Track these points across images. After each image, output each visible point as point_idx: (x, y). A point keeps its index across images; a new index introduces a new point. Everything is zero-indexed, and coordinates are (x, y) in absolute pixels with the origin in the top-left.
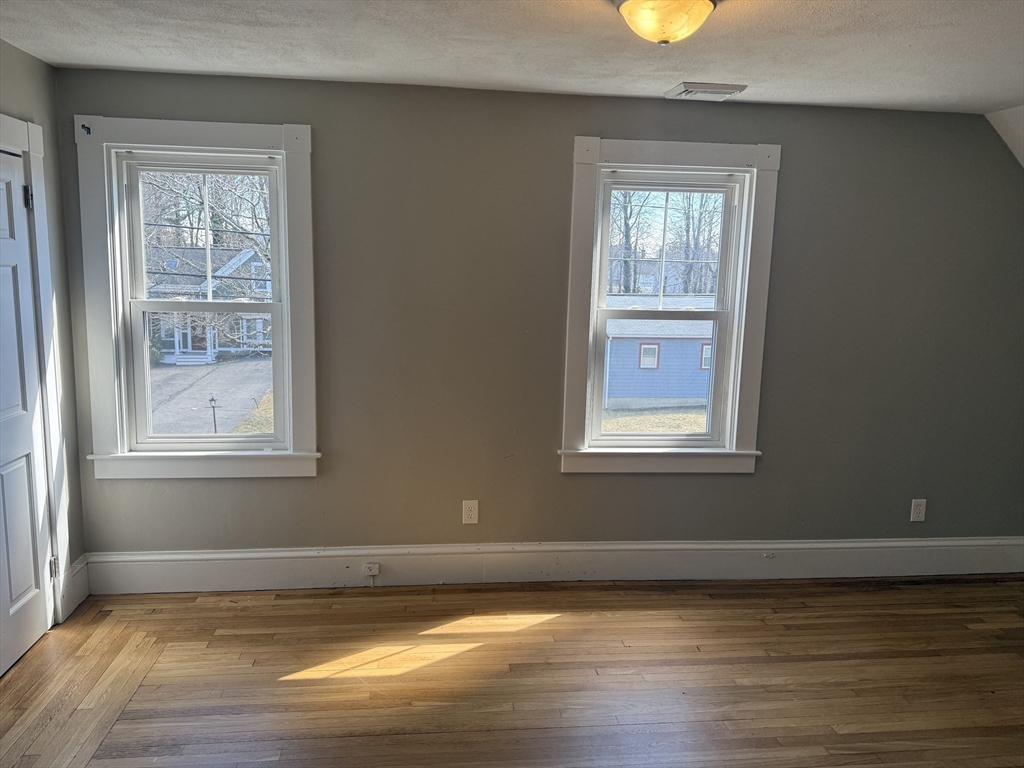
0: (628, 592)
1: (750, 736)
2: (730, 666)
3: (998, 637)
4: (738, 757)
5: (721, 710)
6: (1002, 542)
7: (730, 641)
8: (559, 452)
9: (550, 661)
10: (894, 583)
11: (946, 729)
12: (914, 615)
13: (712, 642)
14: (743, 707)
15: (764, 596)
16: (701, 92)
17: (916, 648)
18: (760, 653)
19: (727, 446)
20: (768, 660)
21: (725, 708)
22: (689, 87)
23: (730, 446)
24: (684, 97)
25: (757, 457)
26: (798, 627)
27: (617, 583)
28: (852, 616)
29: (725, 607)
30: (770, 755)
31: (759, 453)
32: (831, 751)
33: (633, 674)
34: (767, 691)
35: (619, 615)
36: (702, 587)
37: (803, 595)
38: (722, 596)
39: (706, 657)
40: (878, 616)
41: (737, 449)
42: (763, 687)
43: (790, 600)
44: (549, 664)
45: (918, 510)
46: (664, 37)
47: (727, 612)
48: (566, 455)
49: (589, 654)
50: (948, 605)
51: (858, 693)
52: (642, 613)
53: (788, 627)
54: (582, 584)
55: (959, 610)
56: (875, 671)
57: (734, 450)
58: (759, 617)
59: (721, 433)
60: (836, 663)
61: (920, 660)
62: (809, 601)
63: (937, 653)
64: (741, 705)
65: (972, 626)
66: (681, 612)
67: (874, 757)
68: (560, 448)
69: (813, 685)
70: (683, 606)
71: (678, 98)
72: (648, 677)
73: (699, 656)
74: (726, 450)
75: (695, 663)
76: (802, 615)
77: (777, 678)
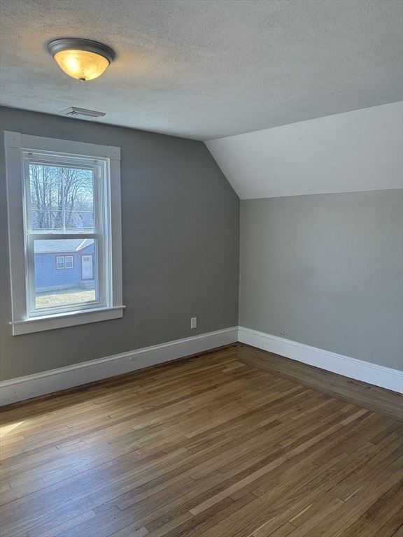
0: (61, 398)
1: (150, 454)
2: (128, 422)
3: (235, 373)
4: (148, 467)
5: (131, 446)
6: (226, 331)
7: (124, 408)
8: (10, 323)
9: (26, 451)
10: (188, 359)
11: (230, 421)
12: (201, 372)
13: (116, 411)
14: (141, 440)
15: (133, 380)
16: (81, 114)
17: (206, 387)
18: (141, 410)
19: (108, 305)
20: (145, 412)
21: (133, 444)
22: (75, 110)
23: (109, 305)
24: (70, 116)
25: (124, 309)
26: (154, 391)
27: (54, 394)
28: (177, 379)
29: (116, 391)
30: (162, 460)
31: (124, 306)
32: (189, 448)
33: (79, 442)
34: (150, 429)
35: (60, 412)
36: (102, 383)
37: (151, 375)
38: (113, 386)
39: (115, 420)
40: (187, 376)
41: (113, 306)
42: (148, 427)
43: (146, 379)
44: (25, 453)
45: (193, 323)
46: (83, 76)
47: (118, 393)
48: (15, 325)
49: (49, 439)
50: (212, 364)
51: (190, 416)
52: (74, 407)
53: (149, 393)
54: (33, 400)
55: (217, 365)
56: (194, 402)
57: (112, 307)
58: (135, 391)
59: (104, 299)
60: (176, 404)
61: (210, 392)
62: (155, 377)
63: (215, 387)
64: (140, 440)
65: (224, 371)
66: (95, 400)
67: (206, 444)
68: (11, 321)
69: (170, 419)
70: (95, 397)
71: (66, 116)
72: (87, 441)
73: (112, 421)
74: (108, 308)
75: (110, 425)
76: (155, 384)
77: (152, 420)
